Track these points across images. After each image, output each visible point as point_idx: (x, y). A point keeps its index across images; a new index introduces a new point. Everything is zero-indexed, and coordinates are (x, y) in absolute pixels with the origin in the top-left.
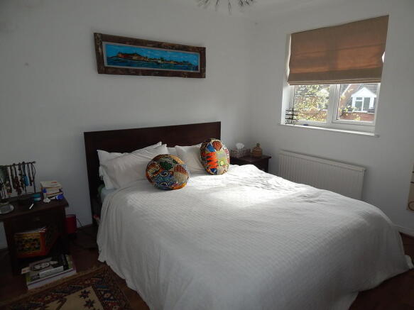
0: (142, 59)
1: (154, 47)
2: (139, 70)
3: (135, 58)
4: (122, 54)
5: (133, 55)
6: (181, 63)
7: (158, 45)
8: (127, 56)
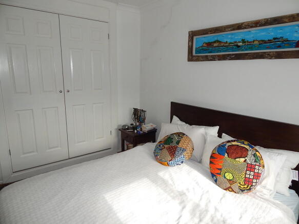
0: (222, 44)
1: (234, 30)
2: (215, 55)
3: (215, 45)
4: (206, 43)
5: (215, 42)
6: (270, 41)
7: (239, 27)
8: (209, 44)
